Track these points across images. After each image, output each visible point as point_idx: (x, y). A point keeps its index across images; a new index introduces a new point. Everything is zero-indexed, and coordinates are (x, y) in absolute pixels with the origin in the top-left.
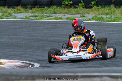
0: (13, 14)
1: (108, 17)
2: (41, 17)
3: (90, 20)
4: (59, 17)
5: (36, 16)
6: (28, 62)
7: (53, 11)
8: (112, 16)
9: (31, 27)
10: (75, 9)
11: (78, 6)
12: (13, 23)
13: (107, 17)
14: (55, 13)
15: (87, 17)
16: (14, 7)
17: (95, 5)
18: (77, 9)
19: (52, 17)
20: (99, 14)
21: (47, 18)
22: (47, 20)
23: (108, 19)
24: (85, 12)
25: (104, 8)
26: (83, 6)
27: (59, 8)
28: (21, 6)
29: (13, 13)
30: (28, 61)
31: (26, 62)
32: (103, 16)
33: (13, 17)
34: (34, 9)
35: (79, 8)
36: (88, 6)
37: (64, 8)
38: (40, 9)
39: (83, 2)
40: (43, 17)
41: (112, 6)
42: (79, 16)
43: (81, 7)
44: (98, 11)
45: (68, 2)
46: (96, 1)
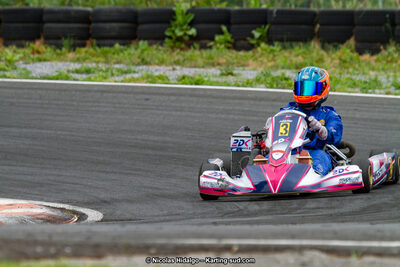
0: (21, 65)
3: (249, 83)
4: (157, 74)
5: (88, 71)
6: (66, 206)
7: (139, 57)
9: (75, 103)
10: (203, 51)
11: (212, 43)
12: (18, 91)
14: (144, 62)
15: (239, 74)
16: (23, 42)
17: (263, 41)
18: (208, 51)
19: (136, 76)
20: (276, 67)
21: (121, 78)
22: (122, 81)
24: (235, 61)
25: (289, 50)
26: (229, 42)
27: (155, 46)
28: (42, 40)
29: (21, 62)
30: (68, 203)
31: (61, 206)
32: (288, 73)
33: (21, 74)
34: (83, 50)
35: (214, 50)
36: (241, 43)
37: (172, 48)
38: (99, 50)
39: (229, 30)
40: (109, 73)
41: (315, 45)
42: (215, 71)
43: (223, 46)
44: (273, 60)
45: (182, 30)
46: (267, 27)
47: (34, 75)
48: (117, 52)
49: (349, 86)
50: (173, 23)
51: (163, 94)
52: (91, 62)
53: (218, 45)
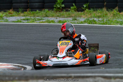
0: (5, 18)
1: (100, 20)
2: (33, 21)
3: (82, 23)
4: (51, 20)
5: (27, 20)
6: (20, 65)
7: (45, 15)
8: (104, 19)
9: (23, 30)
10: (67, 12)
11: (70, 9)
12: (4, 27)
13: (99, 20)
14: (47, 16)
15: (79, 20)
16: (6, 10)
17: (87, 8)
18: (68, 12)
19: (44, 21)
20: (91, 17)
21: (39, 22)
22: (39, 23)
23: (100, 22)
24: (77, 15)
25: (96, 11)
26: (75, 9)
27: (50, 11)
28: (12, 9)
29: (5, 17)
30: (20, 64)
31: (18, 65)
32: (95, 19)
33: (5, 21)
34: (26, 12)
35: (70, 11)
36: (80, 9)
37: (56, 11)
38: (31, 12)
39: (75, 5)
40: (35, 20)
41: (104, 9)
42: (71, 19)
43: (73, 10)
44: (90, 15)
45: (59, 5)
46: (88, 3)
47: (8, 21)
48: (37, 13)
49: (116, 23)
50: (56, 3)
51: (53, 27)
52: (29, 17)
53: (72, 10)
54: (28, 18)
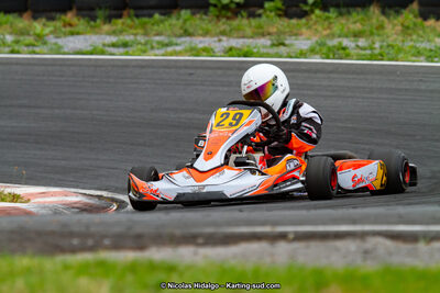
0: (52, 39)
1: (360, 44)
2: (143, 48)
3: (302, 54)
4: (201, 46)
5: (125, 45)
6: (104, 194)
7: (181, 28)
8: (373, 43)
9: (111, 80)
10: (251, 19)
11: (260, 11)
12: (50, 68)
13: (357, 46)
14: (187, 33)
15: (291, 45)
16: (53, 14)
17: (317, 7)
18: (257, 19)
19: (178, 48)
20: (332, 36)
21: (162, 52)
22: (163, 55)
23: (363, 52)
24: (287, 30)
25: (345, 17)
26: (279, 9)
27: (198, 16)
28: (74, 11)
29: (51, 36)
30: (105, 190)
31: (99, 193)
32: (345, 42)
33: (51, 49)
34: (120, 21)
35: (264, 18)
36: (293, 10)
37: (218, 17)
38: (137, 21)
40: (149, 46)
41: (374, 11)
42: (266, 41)
43: (273, 14)
44: (329, 28)
47: (66, 50)
48: (157, 23)
49: (413, 55)
51: (208, 68)
52: (128, 35)
53: (268, 13)
54: (128, 38)
